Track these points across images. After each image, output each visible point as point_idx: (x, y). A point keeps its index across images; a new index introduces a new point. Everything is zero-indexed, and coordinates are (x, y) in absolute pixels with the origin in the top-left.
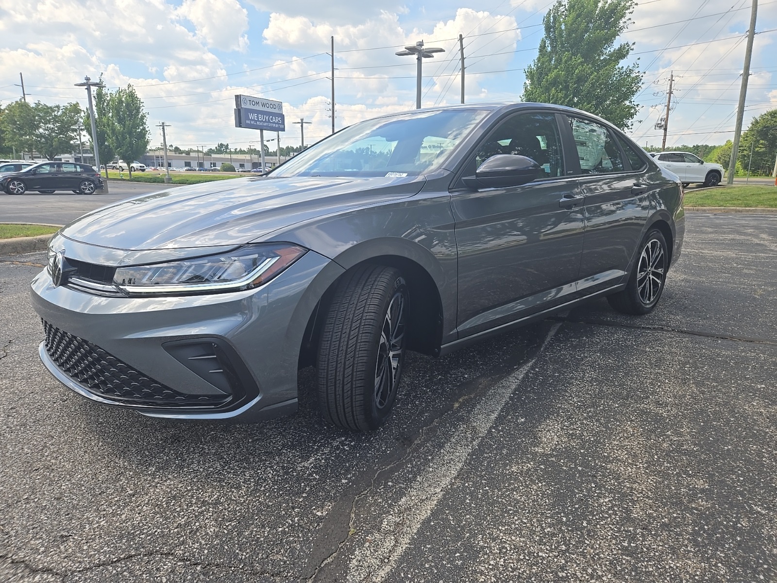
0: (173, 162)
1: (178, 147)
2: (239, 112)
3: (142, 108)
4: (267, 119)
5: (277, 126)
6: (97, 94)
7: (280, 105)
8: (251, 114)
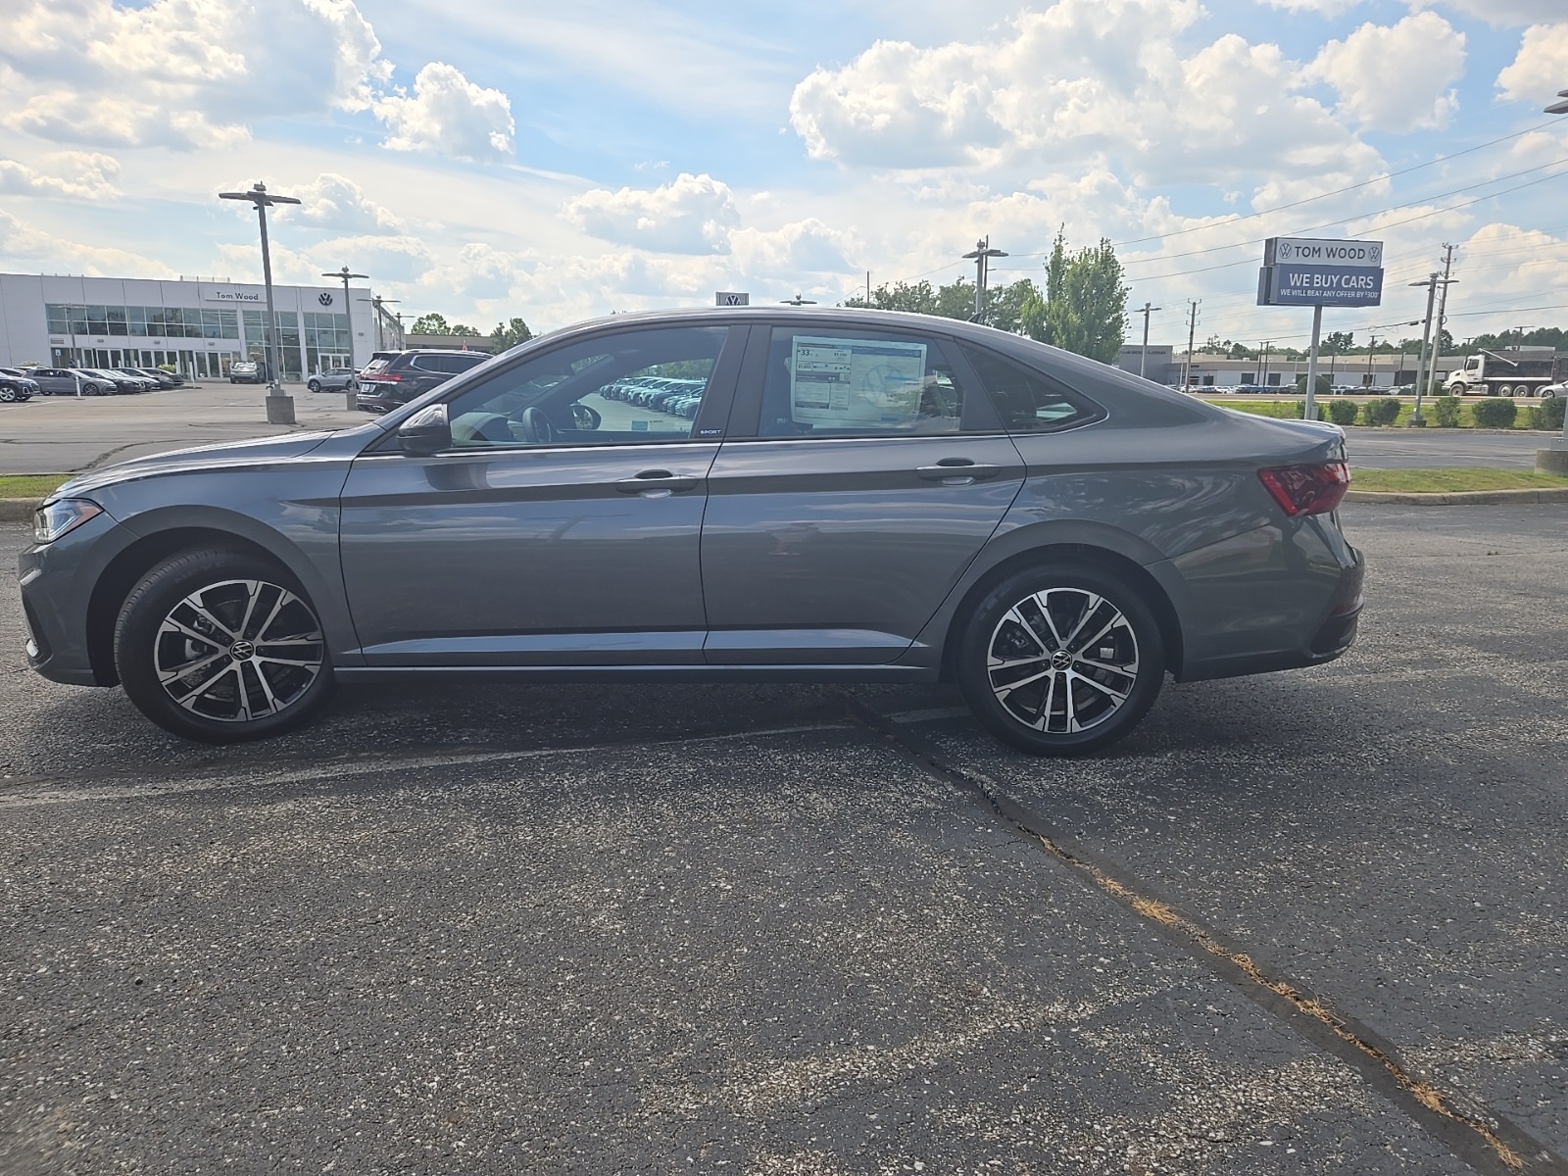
0: (1218, 376)
1: (1240, 344)
2: (1267, 273)
3: (1120, 280)
4: (1335, 281)
5: (1359, 294)
6: (1052, 263)
7: (1376, 248)
8: (1296, 275)
